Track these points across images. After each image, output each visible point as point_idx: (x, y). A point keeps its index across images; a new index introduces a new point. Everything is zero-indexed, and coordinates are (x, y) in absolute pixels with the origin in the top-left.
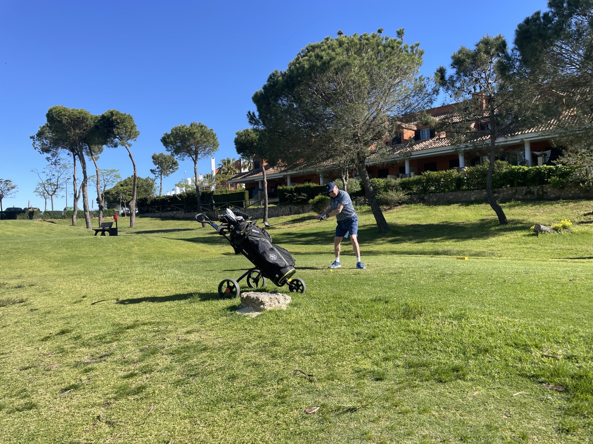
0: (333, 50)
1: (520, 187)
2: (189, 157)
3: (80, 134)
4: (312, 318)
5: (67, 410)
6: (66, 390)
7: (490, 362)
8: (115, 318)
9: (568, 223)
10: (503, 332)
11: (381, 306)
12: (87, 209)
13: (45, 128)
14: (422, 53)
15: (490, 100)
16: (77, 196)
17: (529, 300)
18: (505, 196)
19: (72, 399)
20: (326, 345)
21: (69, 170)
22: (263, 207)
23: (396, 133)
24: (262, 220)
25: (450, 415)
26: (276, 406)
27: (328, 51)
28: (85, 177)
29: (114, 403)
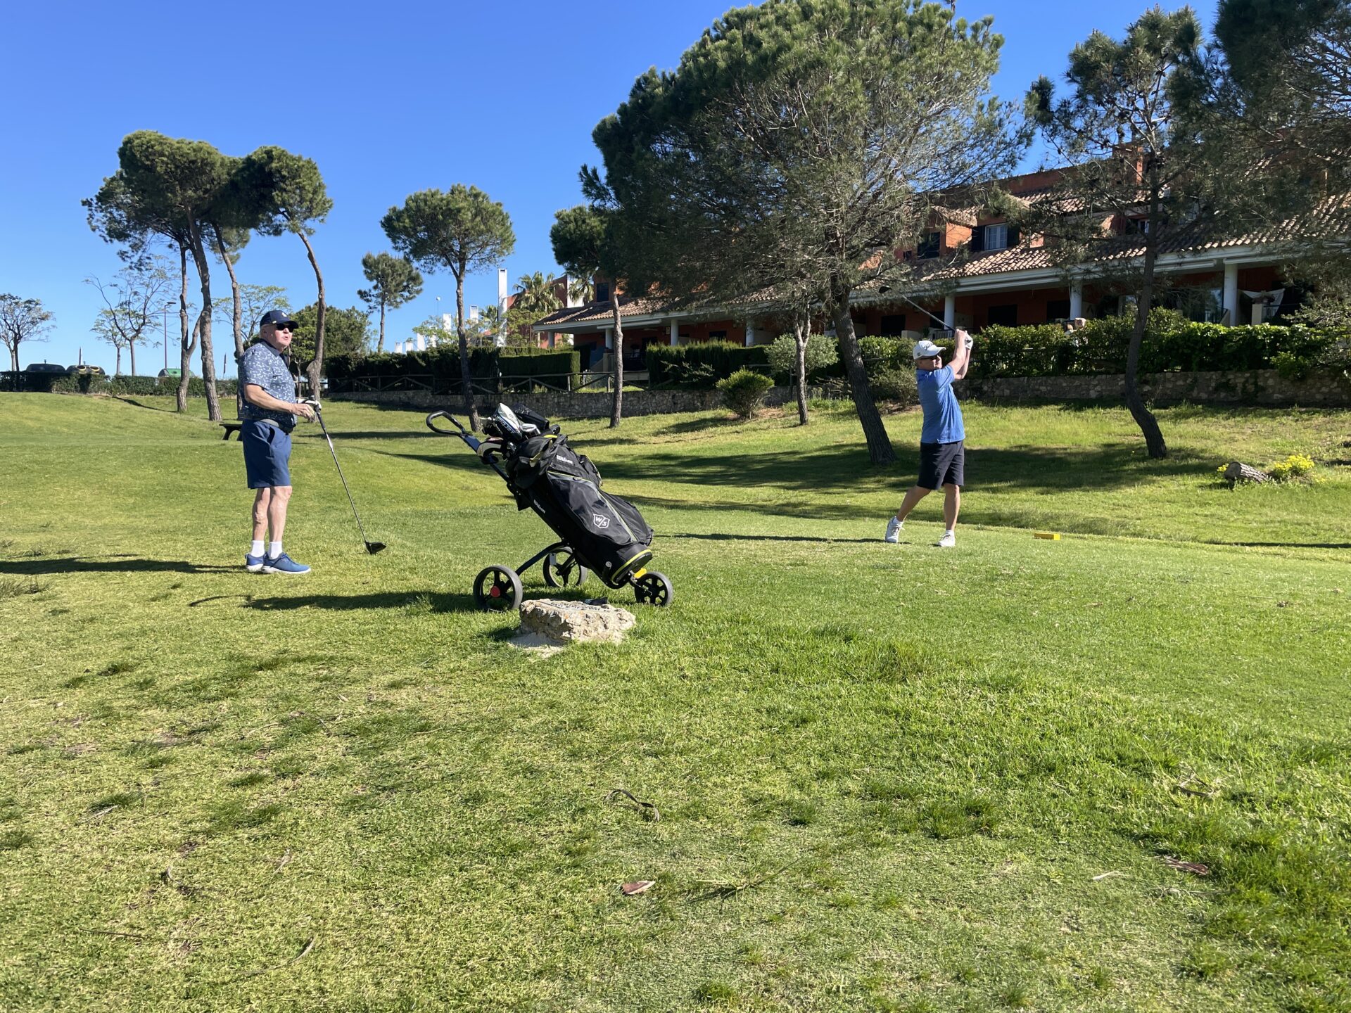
0: (788, 27)
1: (1204, 373)
2: (445, 265)
3: (196, 199)
4: (675, 668)
5: (97, 855)
6: (101, 806)
7: (1054, 796)
8: (236, 641)
9: (1305, 463)
10: (1097, 725)
11: (832, 648)
12: (211, 375)
13: (115, 183)
14: (998, 44)
15: (1152, 163)
16: (189, 344)
17: (1174, 650)
18: (1168, 392)
19: (112, 828)
20: (696, 734)
21: (172, 282)
22: (611, 390)
23: (925, 234)
24: (607, 422)
25: (944, 917)
26: (559, 872)
27: (775, 28)
28: (207, 301)
29: (203, 844)
